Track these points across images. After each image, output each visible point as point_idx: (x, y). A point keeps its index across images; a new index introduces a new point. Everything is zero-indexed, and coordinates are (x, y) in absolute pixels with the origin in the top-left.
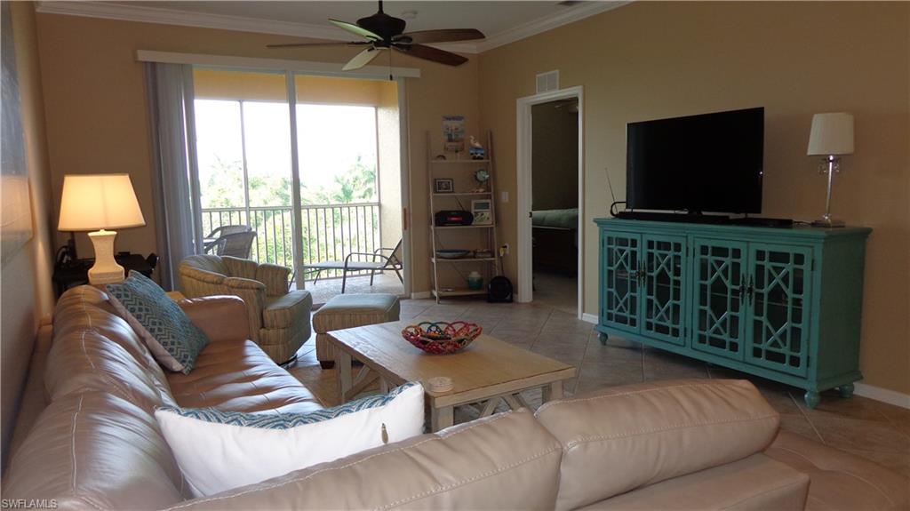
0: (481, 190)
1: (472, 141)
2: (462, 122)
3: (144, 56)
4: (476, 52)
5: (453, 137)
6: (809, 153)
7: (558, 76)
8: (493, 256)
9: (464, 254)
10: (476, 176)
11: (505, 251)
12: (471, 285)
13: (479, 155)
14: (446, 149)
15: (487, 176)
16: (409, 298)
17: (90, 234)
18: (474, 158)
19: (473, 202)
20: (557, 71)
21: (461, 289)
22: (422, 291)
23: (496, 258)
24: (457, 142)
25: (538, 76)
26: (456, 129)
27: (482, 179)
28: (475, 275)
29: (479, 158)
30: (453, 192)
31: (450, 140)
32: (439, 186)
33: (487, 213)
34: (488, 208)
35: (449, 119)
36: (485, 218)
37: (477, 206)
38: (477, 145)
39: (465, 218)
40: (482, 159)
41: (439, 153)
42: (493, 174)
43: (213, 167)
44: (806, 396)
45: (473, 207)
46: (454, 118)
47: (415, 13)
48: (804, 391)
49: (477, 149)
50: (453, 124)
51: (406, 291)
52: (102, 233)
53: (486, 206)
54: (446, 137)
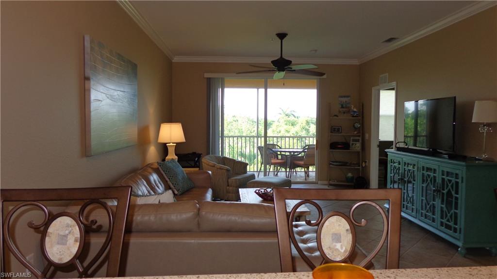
0: (356, 133)
1: (352, 108)
2: (349, 98)
3: (207, 75)
4: (358, 64)
5: (344, 106)
6: (473, 122)
7: (388, 76)
8: (359, 166)
9: (344, 164)
10: (354, 125)
11: (366, 164)
12: (348, 180)
13: (355, 115)
14: (340, 112)
15: (359, 126)
16: (317, 183)
17: (167, 145)
18: (353, 116)
19: (352, 138)
20: (387, 74)
21: (341, 181)
22: (323, 180)
23: (361, 168)
24: (346, 108)
25: (380, 76)
26: (346, 102)
27: (357, 127)
28: (350, 175)
29: (355, 116)
30: (341, 133)
31: (342, 107)
32: (334, 130)
33: (358, 145)
34: (359, 141)
35: (342, 97)
36: (357, 146)
37: (354, 140)
38: (355, 110)
39: (346, 146)
40: (358, 117)
41: (336, 114)
42: (363, 125)
43: (280, 114)
44: (459, 249)
45: (351, 141)
46: (345, 97)
47: (316, 51)
48: (459, 247)
49: (355, 112)
50: (344, 100)
51: (316, 179)
52: (171, 144)
53: (358, 141)
54: (340, 106)
